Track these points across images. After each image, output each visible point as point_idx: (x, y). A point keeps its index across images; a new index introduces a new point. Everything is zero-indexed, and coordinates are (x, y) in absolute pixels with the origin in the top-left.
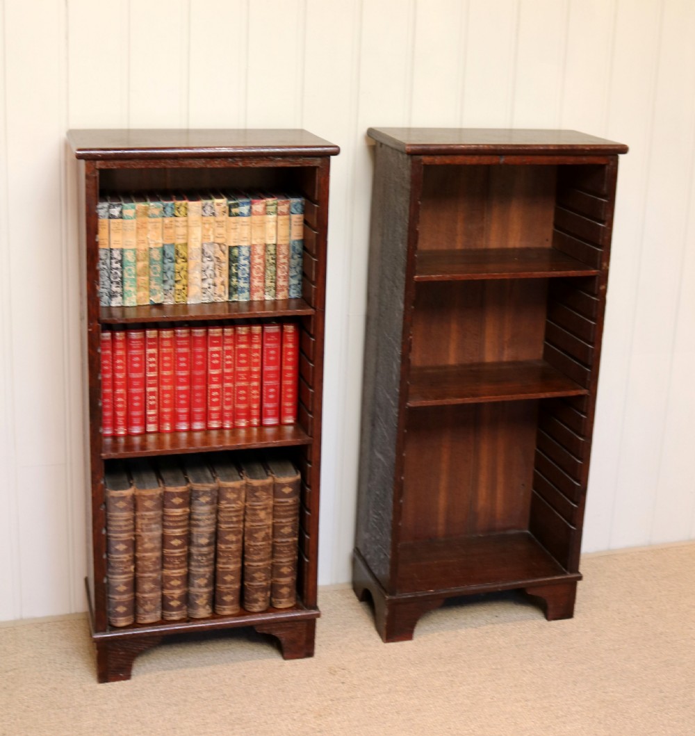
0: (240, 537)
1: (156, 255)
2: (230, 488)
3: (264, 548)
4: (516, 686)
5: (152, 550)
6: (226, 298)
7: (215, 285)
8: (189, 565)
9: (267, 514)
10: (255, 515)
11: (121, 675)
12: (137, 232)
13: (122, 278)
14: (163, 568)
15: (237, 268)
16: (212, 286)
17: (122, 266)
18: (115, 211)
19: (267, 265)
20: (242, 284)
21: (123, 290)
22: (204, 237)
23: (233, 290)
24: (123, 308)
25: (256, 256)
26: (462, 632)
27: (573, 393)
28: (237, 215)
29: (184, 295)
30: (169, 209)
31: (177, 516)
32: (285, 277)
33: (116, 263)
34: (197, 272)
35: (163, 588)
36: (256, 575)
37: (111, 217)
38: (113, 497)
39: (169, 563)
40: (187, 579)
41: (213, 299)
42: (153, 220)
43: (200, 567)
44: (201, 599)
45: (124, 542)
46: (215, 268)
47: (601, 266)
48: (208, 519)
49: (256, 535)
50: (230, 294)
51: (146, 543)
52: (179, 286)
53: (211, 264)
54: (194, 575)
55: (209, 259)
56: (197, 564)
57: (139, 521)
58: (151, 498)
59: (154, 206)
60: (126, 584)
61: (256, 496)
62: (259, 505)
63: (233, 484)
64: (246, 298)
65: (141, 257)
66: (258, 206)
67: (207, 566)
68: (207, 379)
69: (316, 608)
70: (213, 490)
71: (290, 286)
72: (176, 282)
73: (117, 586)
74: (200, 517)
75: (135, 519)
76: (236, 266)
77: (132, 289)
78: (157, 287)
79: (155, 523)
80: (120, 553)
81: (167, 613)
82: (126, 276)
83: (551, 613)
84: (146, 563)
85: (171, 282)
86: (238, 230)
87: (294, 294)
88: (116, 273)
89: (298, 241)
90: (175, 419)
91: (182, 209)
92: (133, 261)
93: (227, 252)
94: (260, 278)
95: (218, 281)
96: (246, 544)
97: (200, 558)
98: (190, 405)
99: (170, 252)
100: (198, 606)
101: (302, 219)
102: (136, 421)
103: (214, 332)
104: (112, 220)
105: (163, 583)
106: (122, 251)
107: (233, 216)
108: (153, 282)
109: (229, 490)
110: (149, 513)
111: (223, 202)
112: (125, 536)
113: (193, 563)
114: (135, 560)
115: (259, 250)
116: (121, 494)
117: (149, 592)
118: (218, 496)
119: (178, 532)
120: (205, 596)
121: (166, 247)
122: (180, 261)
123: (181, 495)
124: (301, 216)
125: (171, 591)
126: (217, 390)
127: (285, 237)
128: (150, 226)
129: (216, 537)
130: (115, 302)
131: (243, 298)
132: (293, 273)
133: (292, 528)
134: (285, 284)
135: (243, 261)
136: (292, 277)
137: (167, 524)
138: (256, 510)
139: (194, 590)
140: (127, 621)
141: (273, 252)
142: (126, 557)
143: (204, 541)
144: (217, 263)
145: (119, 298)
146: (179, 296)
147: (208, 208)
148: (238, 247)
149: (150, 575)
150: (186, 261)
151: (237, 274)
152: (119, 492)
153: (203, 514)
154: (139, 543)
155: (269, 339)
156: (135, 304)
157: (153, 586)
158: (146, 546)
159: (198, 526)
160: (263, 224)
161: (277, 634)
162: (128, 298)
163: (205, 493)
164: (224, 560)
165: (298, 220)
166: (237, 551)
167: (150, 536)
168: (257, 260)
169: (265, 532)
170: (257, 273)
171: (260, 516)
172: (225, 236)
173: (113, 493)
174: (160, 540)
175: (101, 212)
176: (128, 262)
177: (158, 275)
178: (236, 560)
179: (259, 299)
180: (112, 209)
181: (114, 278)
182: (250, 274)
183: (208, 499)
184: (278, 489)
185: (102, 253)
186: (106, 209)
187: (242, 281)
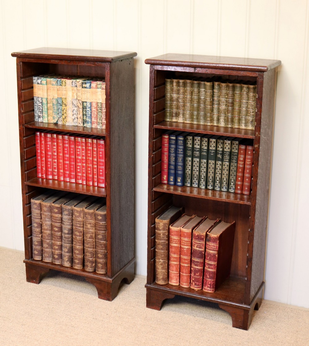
0: (81, 234)
1: (55, 102)
2: (76, 210)
3: (91, 242)
5: (47, 230)
7: (77, 118)
8: (62, 241)
9: (92, 226)
10: (86, 225)
11: (35, 281)
12: (47, 91)
13: (42, 110)
14: (52, 239)
16: (76, 119)
17: (42, 104)
18: (39, 81)
19: (98, 112)
21: (43, 115)
22: (73, 96)
23: (84, 122)
24: (43, 123)
25: (93, 107)
28: (85, 88)
29: (65, 121)
30: (59, 82)
31: (56, 217)
33: (40, 103)
34: (70, 111)
35: (52, 248)
37: (38, 83)
39: (54, 238)
40: (61, 247)
41: (76, 124)
42: (53, 86)
43: (65, 243)
44: (65, 258)
45: (37, 223)
46: (77, 111)
48: (68, 222)
49: (87, 235)
50: (84, 123)
51: (45, 226)
52: (63, 117)
53: (76, 109)
54: (64, 246)
55: (74, 106)
56: (64, 241)
57: (43, 216)
58: (46, 206)
59: (53, 81)
60: (38, 242)
61: (86, 217)
62: (88, 221)
63: (79, 209)
64: (90, 126)
65: (49, 102)
66: (94, 84)
67: (68, 243)
68: (76, 160)
70: (70, 210)
72: (63, 114)
73: (34, 242)
74: (64, 220)
75: (41, 214)
76: (85, 111)
77: (46, 115)
78: (55, 116)
79: (48, 218)
80: (36, 229)
81: (54, 260)
82: (44, 109)
84: (45, 235)
85: (60, 114)
86: (86, 94)
88: (40, 108)
90: (65, 176)
91: (64, 83)
93: (82, 104)
94: (95, 117)
95: (79, 116)
96: (84, 238)
97: (65, 239)
98: (70, 170)
99: (60, 102)
100: (64, 261)
102: (50, 173)
103: (78, 139)
104: (38, 85)
106: (42, 99)
108: (54, 114)
110: (46, 213)
111: (80, 81)
112: (37, 221)
114: (41, 232)
115: (95, 105)
116: (35, 202)
117: (47, 249)
118: (72, 214)
119: (57, 225)
120: (67, 257)
121: (58, 99)
122: (63, 105)
123: (57, 208)
125: (55, 251)
126: (80, 166)
128: (52, 89)
129: (72, 231)
130: (40, 120)
131: (88, 125)
133: (103, 236)
135: (88, 109)
137: (53, 220)
138: (87, 223)
139: (63, 253)
140: (39, 258)
141: (100, 106)
142: (38, 230)
143: (66, 231)
144: (78, 108)
145: (41, 119)
147: (74, 83)
148: (86, 102)
149: (46, 241)
150: (66, 106)
151: (86, 114)
153: (66, 219)
154: (43, 225)
155: (100, 147)
156: (47, 122)
157: (47, 246)
159: (64, 224)
160: (96, 93)
162: (44, 119)
163: (66, 210)
164: (76, 243)
166: (81, 240)
167: (46, 223)
168: (93, 109)
169: (90, 235)
170: (94, 115)
171: (88, 226)
172: (81, 97)
173: (32, 201)
174: (50, 226)
175: (34, 81)
176: (44, 104)
177: (55, 111)
178: (79, 244)
179: (95, 127)
180: (38, 80)
181: (40, 110)
182: (91, 115)
183: (67, 213)
184: (96, 216)
185: (35, 98)
186: (36, 80)
187: (88, 118)
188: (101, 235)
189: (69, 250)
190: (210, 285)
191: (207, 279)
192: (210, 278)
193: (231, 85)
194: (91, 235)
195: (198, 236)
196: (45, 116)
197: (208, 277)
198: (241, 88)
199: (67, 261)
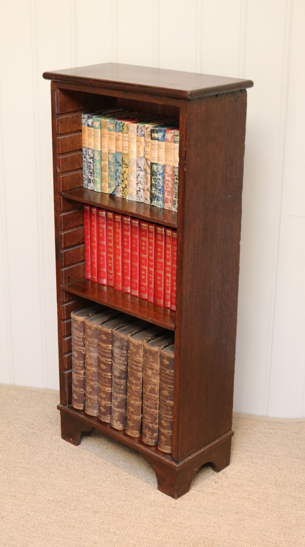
0: (138, 382)
1: (112, 159)
5: (93, 366)
6: (149, 202)
7: (144, 190)
9: (153, 373)
10: (146, 370)
11: (71, 440)
12: (101, 139)
13: (93, 170)
16: (142, 191)
17: (93, 161)
18: (90, 121)
19: (174, 183)
20: (158, 194)
22: (138, 152)
23: (153, 197)
24: (94, 192)
25: (167, 174)
28: (155, 139)
29: (126, 193)
30: (118, 126)
31: (104, 348)
33: (90, 158)
34: (133, 177)
36: (146, 416)
37: (88, 126)
38: (73, 319)
39: (100, 379)
41: (142, 200)
42: (110, 132)
44: (115, 415)
45: (78, 352)
48: (119, 359)
49: (147, 386)
50: (151, 200)
52: (123, 185)
53: (141, 173)
54: (113, 396)
55: (140, 169)
56: (114, 388)
57: (86, 342)
58: (90, 328)
60: (77, 381)
61: (147, 357)
62: (149, 365)
63: (133, 341)
64: (160, 206)
65: (103, 158)
66: (169, 135)
69: (176, 461)
72: (122, 181)
73: (74, 380)
74: (116, 356)
75: (84, 339)
76: (155, 179)
77: (98, 180)
78: (112, 182)
79: (93, 347)
80: (75, 359)
82: (95, 169)
85: (119, 181)
86: (157, 151)
88: (90, 166)
91: (125, 128)
92: (99, 159)
93: (150, 166)
94: (169, 192)
95: (146, 187)
96: (144, 391)
99: (119, 158)
100: (113, 419)
103: (144, 225)
104: (89, 128)
106: (93, 151)
107: (153, 139)
108: (109, 178)
109: (132, 344)
110: (89, 338)
111: (148, 127)
112: (77, 348)
115: (169, 170)
116: (77, 318)
117: (89, 393)
118: (128, 346)
119: (104, 360)
120: (117, 414)
121: (117, 154)
122: (124, 166)
123: (106, 334)
125: (100, 400)
126: (144, 270)
128: (108, 136)
129: (126, 375)
130: (91, 186)
131: (158, 204)
133: (169, 393)
135: (159, 177)
137: (99, 351)
138: (146, 366)
139: (113, 407)
140: (78, 406)
141: (177, 173)
142: (80, 363)
143: (117, 374)
144: (145, 173)
145: (92, 184)
146: (123, 192)
147: (140, 130)
148: (157, 164)
149: (89, 382)
150: (127, 167)
151: (156, 185)
153: (117, 354)
154: (87, 358)
156: (100, 191)
157: (91, 390)
158: (90, 361)
159: (116, 362)
162: (96, 185)
166: (139, 393)
167: (90, 355)
168: (167, 178)
169: (150, 386)
170: (167, 188)
172: (150, 154)
173: (73, 315)
174: (97, 360)
175: (83, 121)
176: (96, 160)
177: (112, 173)
178: (135, 398)
179: (168, 208)
180: (88, 120)
181: (90, 169)
182: (163, 187)
183: (119, 344)
184: (162, 358)
185: (84, 149)
186: (86, 119)
187: (158, 191)
188: (166, 390)
189: (120, 403)
194: (152, 388)
196: (96, 180)
199: (118, 420)
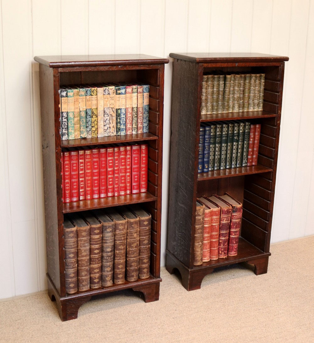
0: (125, 246)
1: (83, 114)
2: (120, 224)
3: (136, 251)
4: (252, 304)
5: (86, 256)
6: (115, 134)
8: (102, 262)
9: (137, 235)
10: (132, 236)
11: (73, 316)
12: (74, 103)
13: (67, 126)
14: (90, 264)
15: (120, 119)
16: (109, 128)
17: (67, 120)
18: (64, 94)
19: (134, 117)
20: (122, 127)
21: (68, 132)
22: (104, 105)
23: (118, 130)
24: (68, 140)
25: (129, 113)
26: (221, 283)
27: (266, 171)
28: (120, 94)
29: (96, 133)
30: (89, 92)
31: (97, 239)
32: (141, 123)
33: (65, 119)
34: (102, 122)
35: (90, 274)
36: (133, 264)
37: (62, 96)
38: (68, 232)
39: (93, 261)
40: (102, 268)
41: (109, 135)
42: (81, 97)
43: (107, 262)
44: (108, 278)
45: (73, 253)
46: (110, 120)
47: (278, 112)
48: (111, 239)
49: (132, 245)
50: (117, 132)
51: (83, 253)
52: (94, 129)
53: (108, 118)
54: (105, 266)
55: (107, 115)
56: (106, 261)
57: (80, 243)
58: (85, 231)
59: (82, 91)
60: (74, 273)
61: (132, 227)
62: (134, 231)
63: (121, 222)
64: (124, 133)
65: (76, 115)
66: (129, 89)
67: (111, 261)
68: (107, 173)
69: (159, 277)
70: (113, 225)
71: (143, 127)
72: (92, 127)
73: (70, 275)
74: (107, 239)
75: (77, 241)
77: (73, 131)
78: (84, 130)
79: (87, 243)
80: (71, 259)
81: (92, 285)
82: (69, 125)
83: (258, 272)
84: (83, 262)
85: (90, 127)
86: (120, 101)
87: (145, 131)
88: (65, 124)
89: (147, 105)
90: (92, 193)
91: (95, 92)
92: (73, 117)
93: (115, 112)
94: (130, 123)
95: (111, 126)
96: (128, 250)
97: (107, 258)
98: (99, 186)
99: (89, 113)
100: (107, 281)
101: (149, 95)
102: (75, 195)
103: (110, 150)
104: (62, 98)
105: (90, 271)
106: (67, 113)
107: (118, 94)
108: (82, 128)
109: (120, 225)
110: (84, 238)
111: (112, 88)
112: (73, 250)
113: (104, 261)
114: (78, 261)
115: (130, 110)
117: (84, 276)
118: (115, 228)
119: (97, 246)
120: (110, 276)
121: (88, 110)
122: (94, 117)
123: (98, 228)
124: (148, 93)
125: (95, 275)
126: (112, 178)
127: (141, 103)
128: (80, 101)
129: (114, 247)
130: (65, 138)
132: (145, 121)
133: (148, 240)
134: (142, 126)
135: (122, 116)
136: (144, 123)
137: (92, 243)
138: (132, 233)
139: (105, 273)
140: (75, 291)
141: (136, 111)
142: (73, 260)
143: (109, 250)
144: (111, 117)
145: (66, 136)
146: (94, 134)
147: (106, 91)
148: (120, 109)
149: (84, 268)
150: (97, 117)
151: (120, 122)
152: (70, 229)
153: (109, 237)
154: (80, 253)
155: (135, 153)
156: (74, 139)
157: (86, 273)
158: (83, 254)
159: (106, 243)
160: (131, 98)
161: (142, 291)
162: (70, 136)
163: (109, 227)
164: (118, 258)
165: (147, 95)
166: (124, 253)
167: (85, 249)
168: (129, 115)
169: (136, 244)
170: (129, 121)
171: (134, 236)
172: (114, 104)
174: (89, 251)
176: (71, 118)
177: (84, 124)
179: (130, 134)
181: (65, 126)
182: (125, 122)
183: (111, 230)
184: (141, 223)
187: (122, 125)
188: (146, 240)
190: (236, 249)
191: (234, 245)
192: (236, 244)
193: (243, 75)
195: (227, 211)
196: (71, 132)
197: (234, 243)
198: (251, 78)
199: (110, 280)
